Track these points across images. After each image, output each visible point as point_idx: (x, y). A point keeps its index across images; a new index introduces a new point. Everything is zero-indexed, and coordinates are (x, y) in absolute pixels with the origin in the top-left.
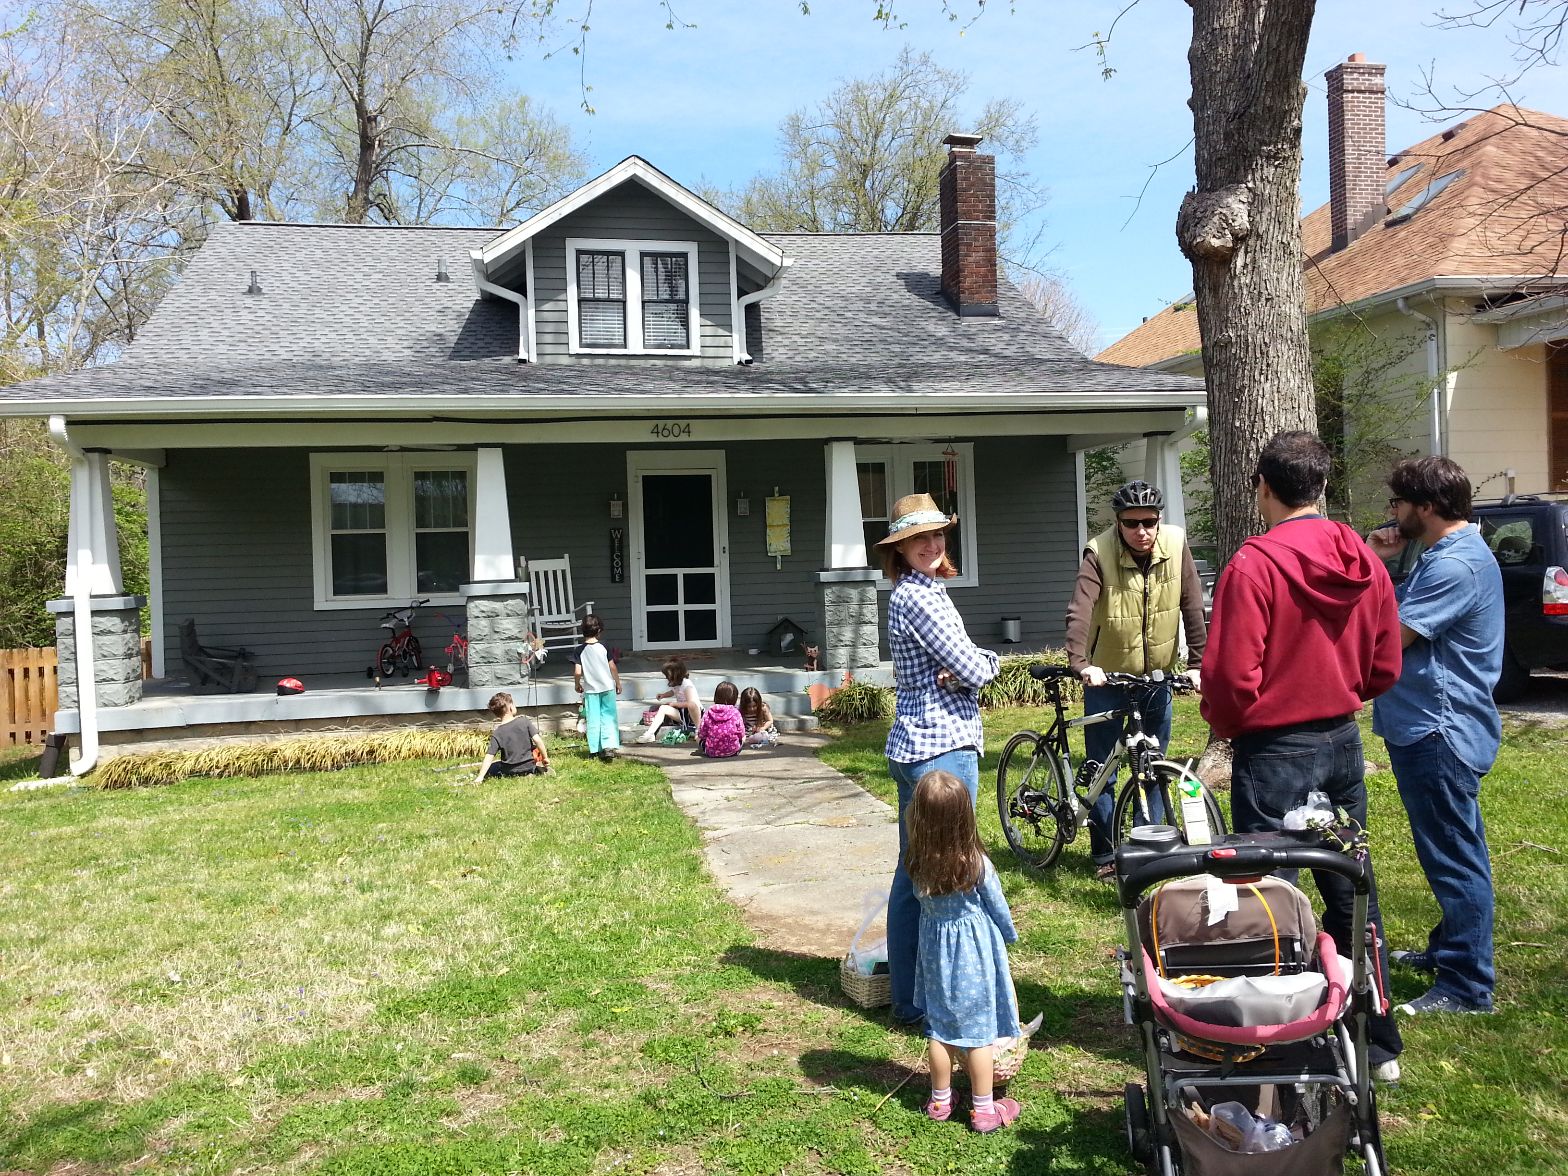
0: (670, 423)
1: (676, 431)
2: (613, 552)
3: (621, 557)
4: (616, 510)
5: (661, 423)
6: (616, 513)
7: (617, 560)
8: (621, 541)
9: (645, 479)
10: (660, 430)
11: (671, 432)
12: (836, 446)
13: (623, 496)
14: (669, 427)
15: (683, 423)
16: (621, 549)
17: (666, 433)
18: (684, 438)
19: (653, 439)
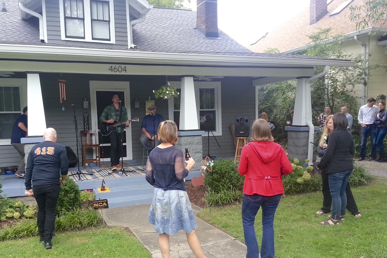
0: (117, 66)
1: (120, 69)
2: (84, 122)
3: (88, 124)
4: (86, 104)
5: (113, 66)
6: (86, 106)
7: (87, 126)
8: (88, 118)
9: (97, 92)
10: (113, 69)
11: (118, 70)
12: (186, 78)
13: (89, 99)
14: (117, 67)
15: (123, 66)
16: (88, 121)
17: (115, 70)
18: (123, 73)
19: (109, 73)
